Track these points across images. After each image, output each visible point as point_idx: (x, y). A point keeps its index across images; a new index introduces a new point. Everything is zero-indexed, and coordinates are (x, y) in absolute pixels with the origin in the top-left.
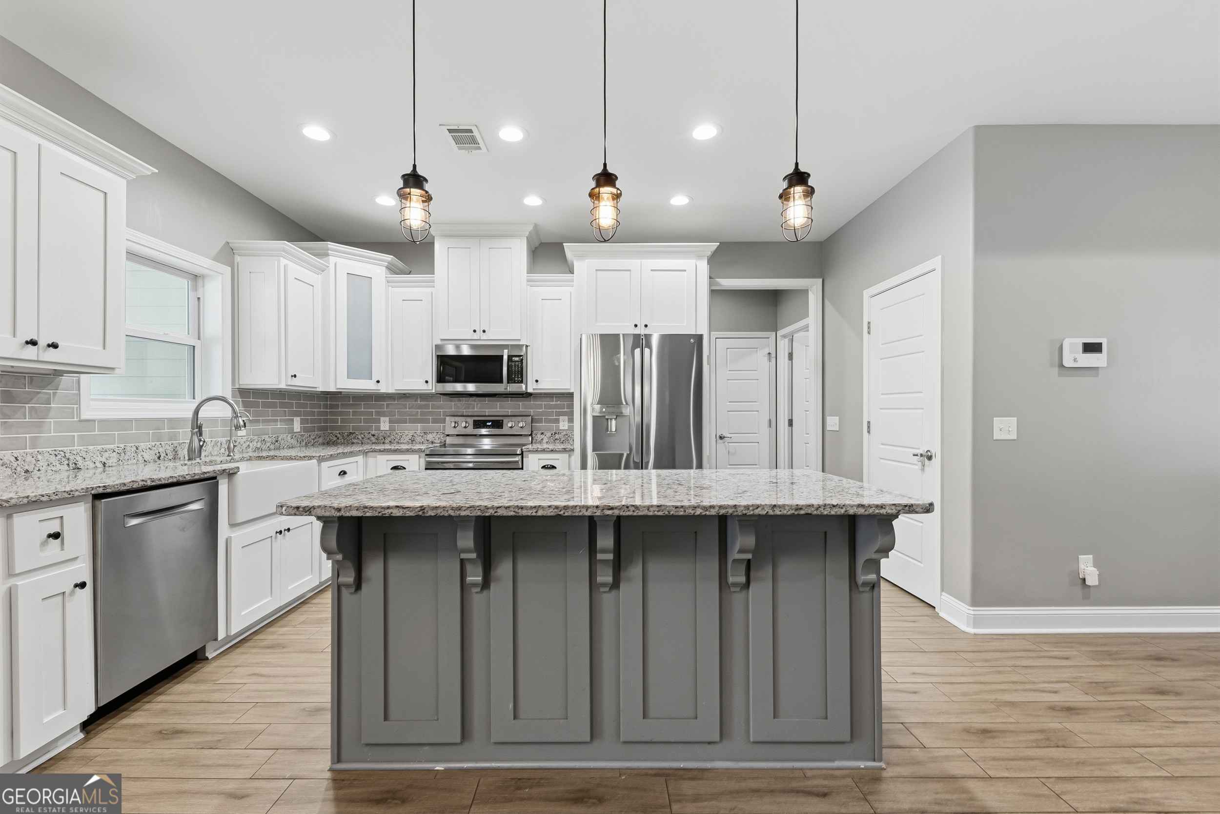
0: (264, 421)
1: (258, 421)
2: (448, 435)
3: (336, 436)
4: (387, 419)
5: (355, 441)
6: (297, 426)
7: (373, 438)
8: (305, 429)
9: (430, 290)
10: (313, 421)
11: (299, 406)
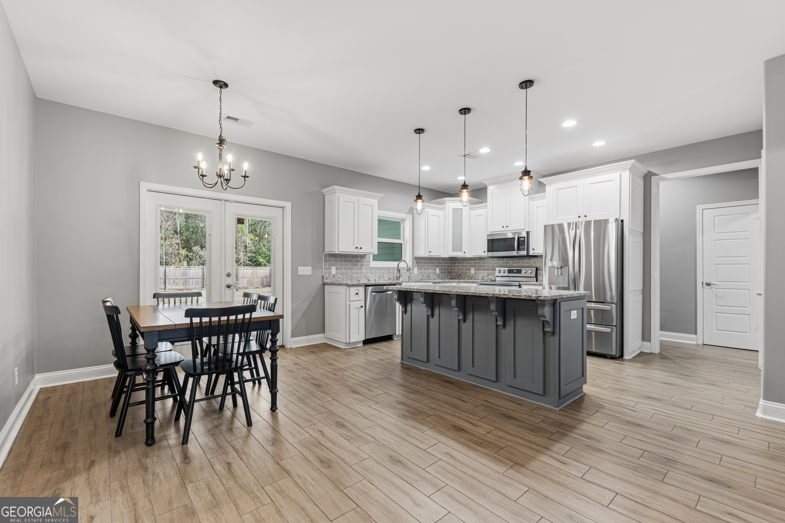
0: (424, 269)
1: (422, 269)
2: (497, 276)
3: (455, 276)
5: (461, 278)
6: (438, 271)
7: (468, 277)
8: (441, 273)
9: (486, 209)
10: (445, 269)
11: (439, 263)
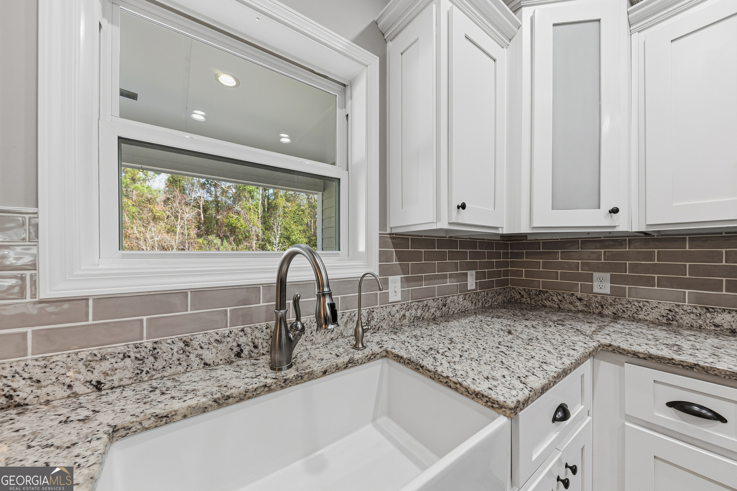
0: (428, 278)
1: (420, 279)
3: (520, 293)
4: (607, 276)
5: (548, 303)
6: (471, 283)
8: (481, 286)
10: (491, 275)
11: (474, 255)
